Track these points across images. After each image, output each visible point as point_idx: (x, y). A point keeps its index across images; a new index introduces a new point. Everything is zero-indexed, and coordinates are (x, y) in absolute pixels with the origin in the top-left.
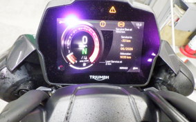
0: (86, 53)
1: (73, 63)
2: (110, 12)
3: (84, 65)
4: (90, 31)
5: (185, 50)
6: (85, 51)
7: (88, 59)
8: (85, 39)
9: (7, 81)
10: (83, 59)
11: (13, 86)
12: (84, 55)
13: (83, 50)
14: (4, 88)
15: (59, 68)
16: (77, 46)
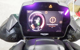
0: (39, 25)
1: (34, 28)
2: (49, 7)
3: (38, 29)
4: (41, 15)
5: (78, 14)
6: (39, 24)
7: (40, 27)
8: (39, 19)
9: (7, 34)
10: (38, 27)
11: (9, 36)
12: (38, 25)
13: (38, 23)
14: (6, 37)
15: (28, 31)
16: (35, 22)
